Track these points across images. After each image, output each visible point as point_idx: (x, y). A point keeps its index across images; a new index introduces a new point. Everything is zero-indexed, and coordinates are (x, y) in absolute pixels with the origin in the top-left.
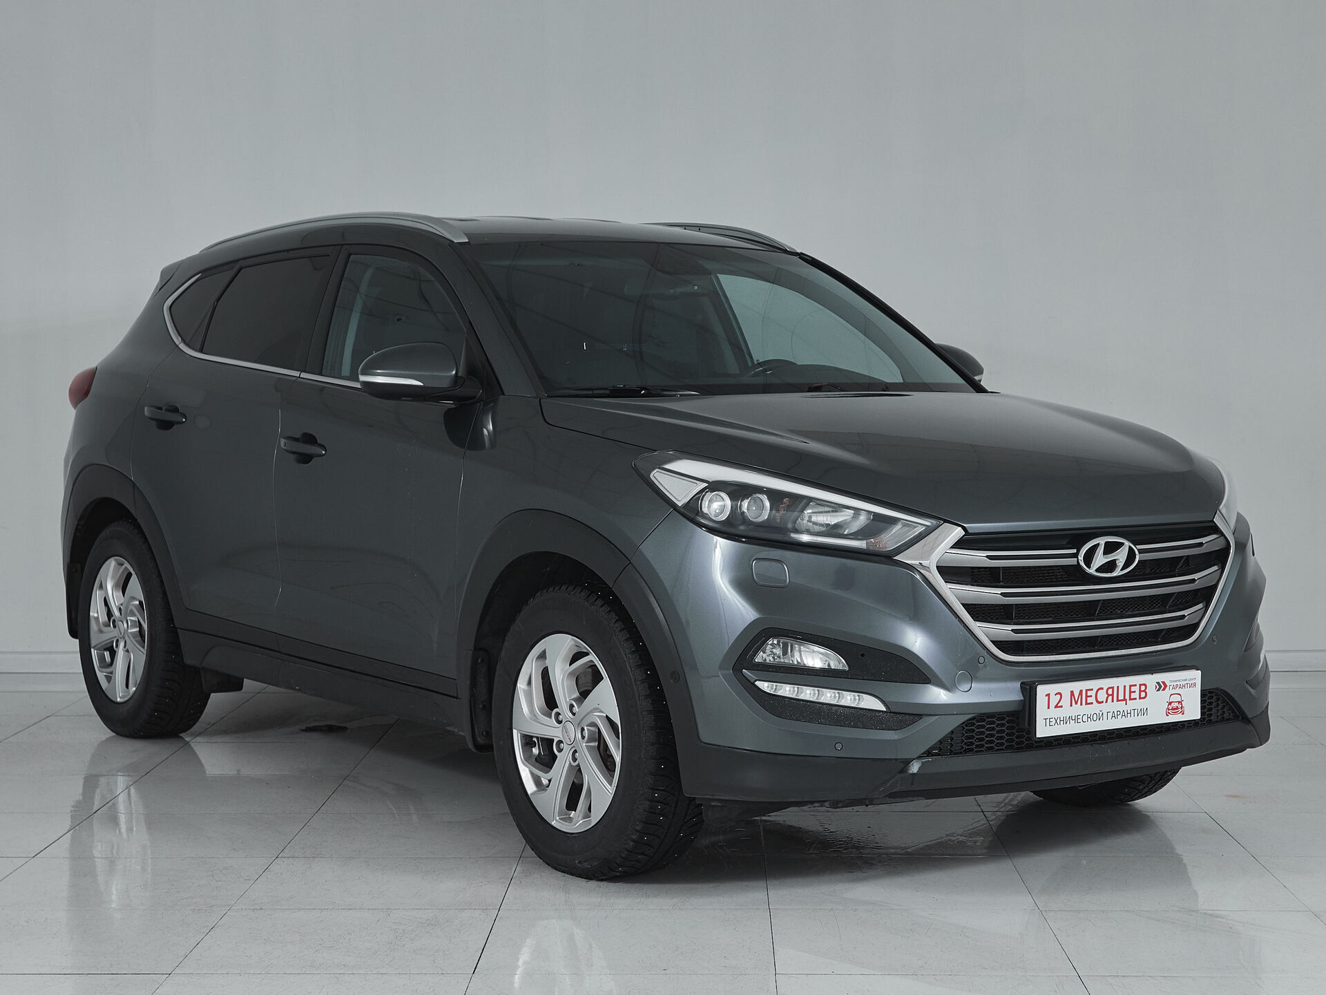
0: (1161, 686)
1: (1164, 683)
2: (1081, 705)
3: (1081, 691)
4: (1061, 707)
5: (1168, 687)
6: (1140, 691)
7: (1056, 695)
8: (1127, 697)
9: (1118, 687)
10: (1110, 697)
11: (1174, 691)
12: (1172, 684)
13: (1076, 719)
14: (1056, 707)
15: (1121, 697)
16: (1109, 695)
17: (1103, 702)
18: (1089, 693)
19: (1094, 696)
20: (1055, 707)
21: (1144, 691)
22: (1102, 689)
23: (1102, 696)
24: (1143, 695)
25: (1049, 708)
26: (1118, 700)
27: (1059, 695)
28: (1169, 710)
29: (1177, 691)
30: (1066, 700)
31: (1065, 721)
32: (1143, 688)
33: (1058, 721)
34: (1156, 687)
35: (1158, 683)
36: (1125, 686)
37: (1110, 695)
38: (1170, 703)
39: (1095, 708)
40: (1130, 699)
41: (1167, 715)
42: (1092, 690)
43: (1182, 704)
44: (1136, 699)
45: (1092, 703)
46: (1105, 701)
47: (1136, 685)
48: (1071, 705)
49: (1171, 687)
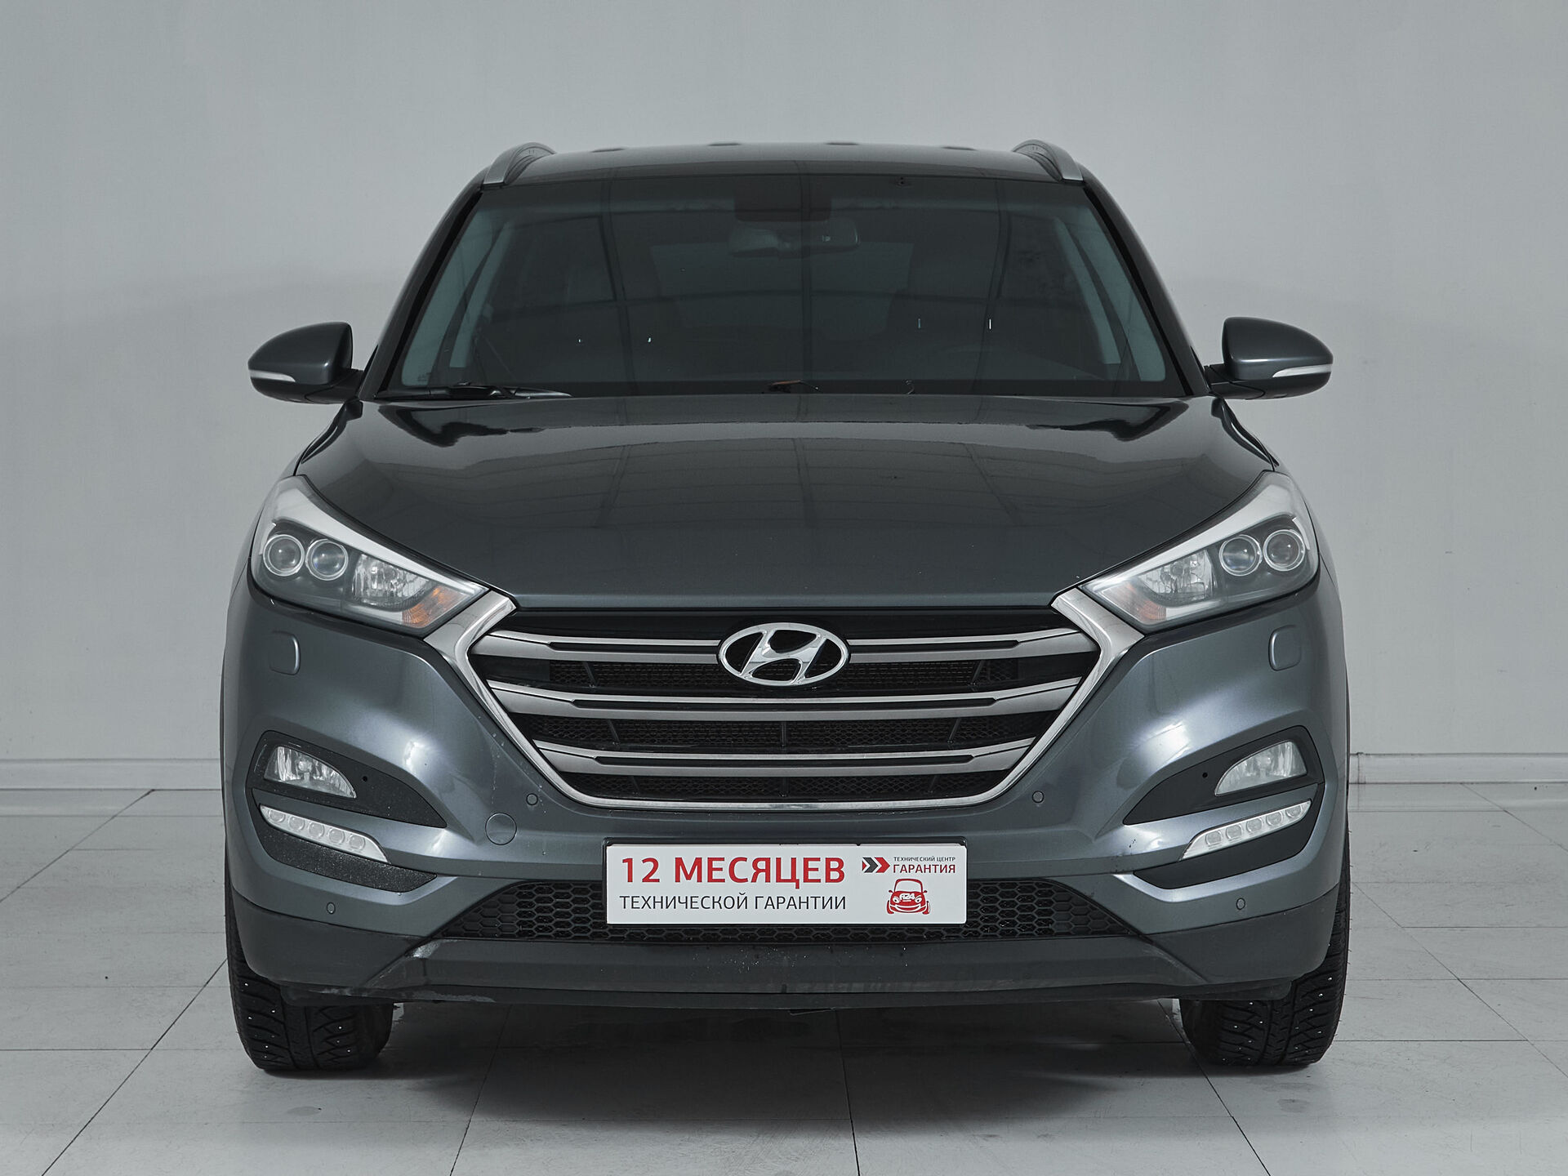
0: (876, 865)
1: (881, 860)
2: (699, 880)
3: (697, 860)
4: (658, 881)
5: (891, 869)
6: (828, 870)
7: (644, 861)
8: (800, 875)
9: (779, 860)
10: (763, 874)
11: (904, 875)
12: (901, 863)
13: (689, 902)
14: (646, 879)
15: (786, 875)
16: (758, 871)
17: (746, 880)
18: (716, 864)
19: (726, 869)
20: (644, 880)
23: (744, 870)
24: (834, 875)
25: (630, 880)
26: (779, 880)
27: (651, 865)
28: (894, 904)
29: (913, 875)
30: (666, 870)
31: (665, 903)
32: (834, 865)
33: (651, 902)
34: (864, 866)
36: (794, 860)
37: (763, 870)
38: (897, 894)
39: (731, 889)
40: (806, 880)
41: (889, 912)
42: (723, 859)
43: (923, 897)
44: (819, 881)
45: (723, 881)
46: (750, 880)
47: (818, 859)
48: (678, 880)
49: (898, 869)
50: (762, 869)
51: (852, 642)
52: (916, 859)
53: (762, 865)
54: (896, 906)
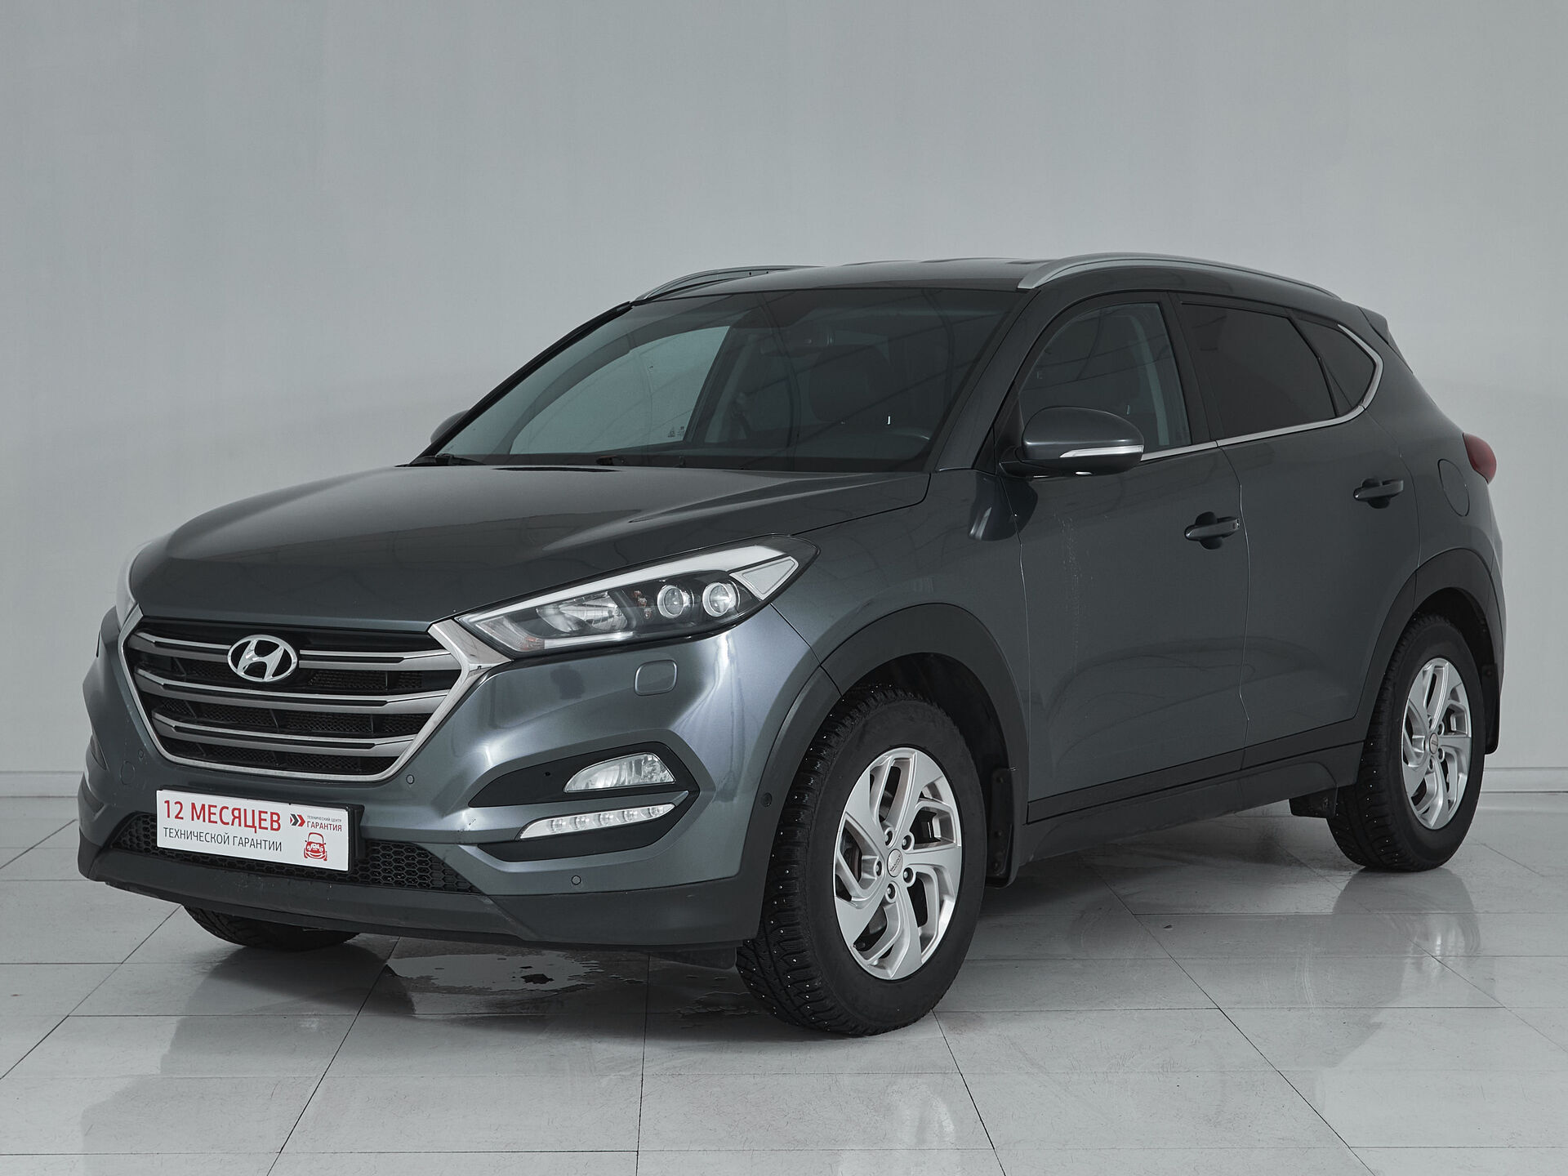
0: (297, 821)
1: (300, 816)
2: (204, 821)
3: (203, 806)
4: (182, 818)
5: (306, 824)
6: (272, 821)
7: (175, 803)
8: (257, 824)
9: (245, 810)
10: (237, 820)
11: (314, 830)
12: (312, 820)
13: (199, 836)
14: (177, 817)
15: (250, 823)
16: (235, 817)
17: (228, 824)
18: (213, 810)
19: (218, 814)
21: (277, 821)
22: (227, 808)
23: (227, 816)
24: (275, 825)
25: (169, 817)
26: (246, 826)
27: (179, 806)
28: (308, 851)
29: (318, 830)
30: (187, 812)
31: (188, 835)
32: (275, 817)
33: (179, 834)
34: (291, 820)
35: (293, 816)
36: (253, 811)
37: (237, 817)
38: (309, 844)
39: (219, 829)
40: (260, 827)
41: (306, 857)
42: (216, 807)
43: (323, 848)
44: (267, 829)
45: (216, 822)
46: (230, 823)
47: (266, 813)
48: (193, 819)
49: (310, 824)
50: (238, 815)
51: (302, 652)
52: (320, 819)
53: (236, 813)
54: (309, 853)
